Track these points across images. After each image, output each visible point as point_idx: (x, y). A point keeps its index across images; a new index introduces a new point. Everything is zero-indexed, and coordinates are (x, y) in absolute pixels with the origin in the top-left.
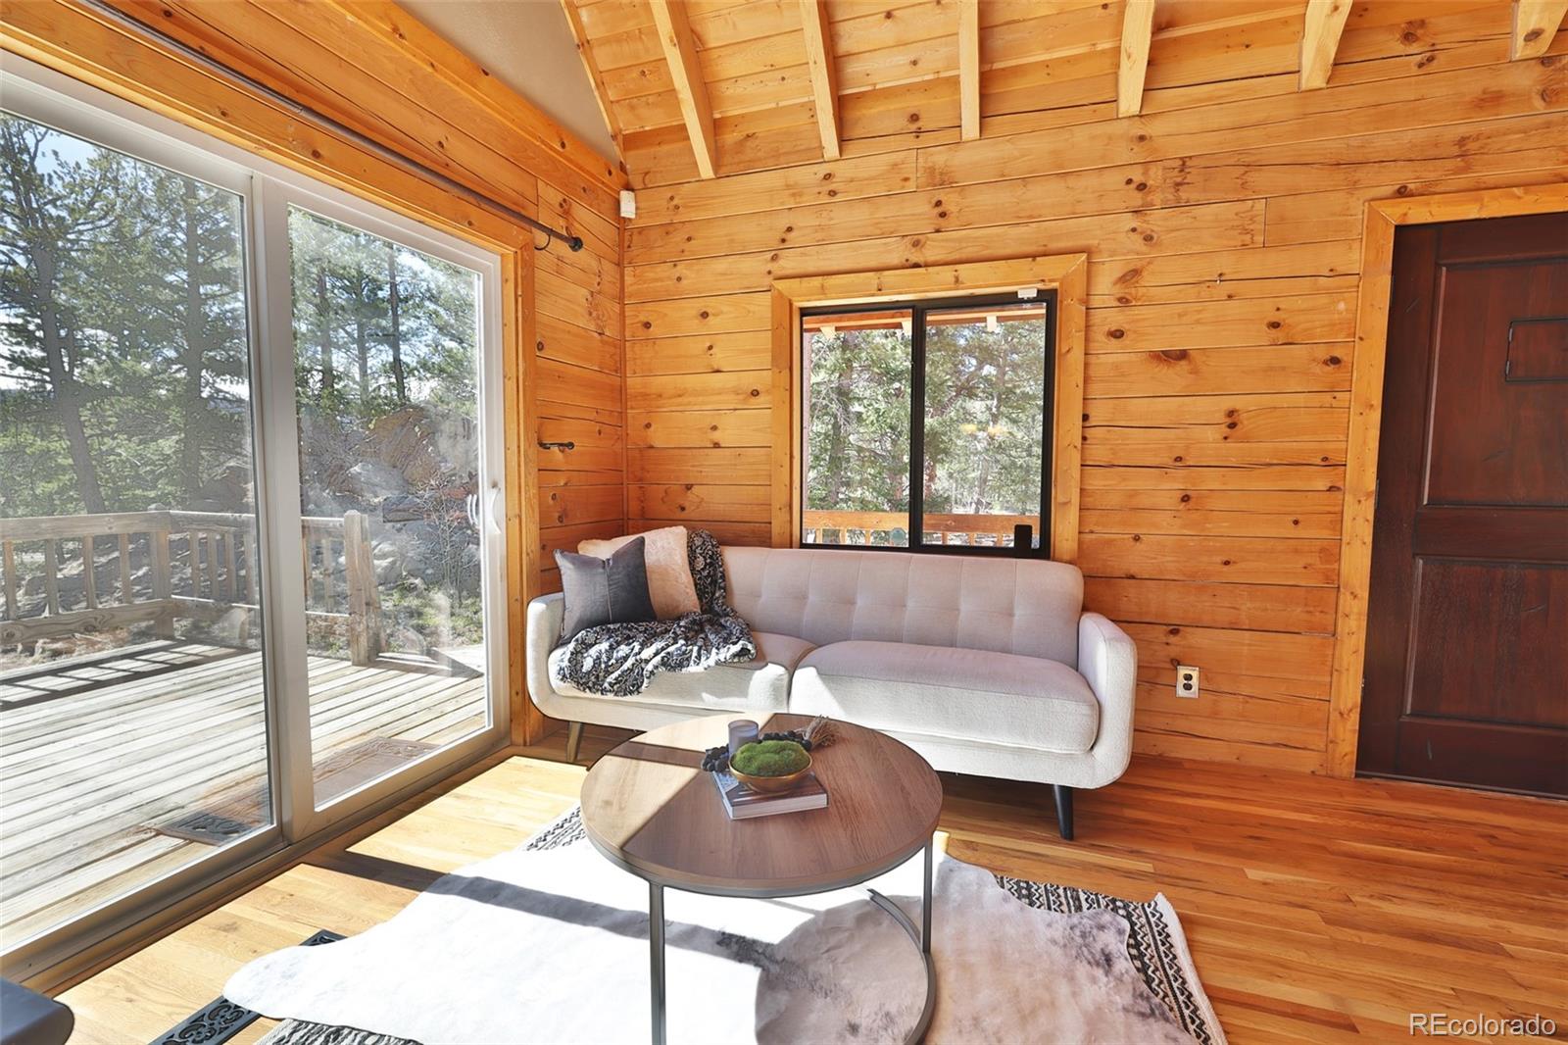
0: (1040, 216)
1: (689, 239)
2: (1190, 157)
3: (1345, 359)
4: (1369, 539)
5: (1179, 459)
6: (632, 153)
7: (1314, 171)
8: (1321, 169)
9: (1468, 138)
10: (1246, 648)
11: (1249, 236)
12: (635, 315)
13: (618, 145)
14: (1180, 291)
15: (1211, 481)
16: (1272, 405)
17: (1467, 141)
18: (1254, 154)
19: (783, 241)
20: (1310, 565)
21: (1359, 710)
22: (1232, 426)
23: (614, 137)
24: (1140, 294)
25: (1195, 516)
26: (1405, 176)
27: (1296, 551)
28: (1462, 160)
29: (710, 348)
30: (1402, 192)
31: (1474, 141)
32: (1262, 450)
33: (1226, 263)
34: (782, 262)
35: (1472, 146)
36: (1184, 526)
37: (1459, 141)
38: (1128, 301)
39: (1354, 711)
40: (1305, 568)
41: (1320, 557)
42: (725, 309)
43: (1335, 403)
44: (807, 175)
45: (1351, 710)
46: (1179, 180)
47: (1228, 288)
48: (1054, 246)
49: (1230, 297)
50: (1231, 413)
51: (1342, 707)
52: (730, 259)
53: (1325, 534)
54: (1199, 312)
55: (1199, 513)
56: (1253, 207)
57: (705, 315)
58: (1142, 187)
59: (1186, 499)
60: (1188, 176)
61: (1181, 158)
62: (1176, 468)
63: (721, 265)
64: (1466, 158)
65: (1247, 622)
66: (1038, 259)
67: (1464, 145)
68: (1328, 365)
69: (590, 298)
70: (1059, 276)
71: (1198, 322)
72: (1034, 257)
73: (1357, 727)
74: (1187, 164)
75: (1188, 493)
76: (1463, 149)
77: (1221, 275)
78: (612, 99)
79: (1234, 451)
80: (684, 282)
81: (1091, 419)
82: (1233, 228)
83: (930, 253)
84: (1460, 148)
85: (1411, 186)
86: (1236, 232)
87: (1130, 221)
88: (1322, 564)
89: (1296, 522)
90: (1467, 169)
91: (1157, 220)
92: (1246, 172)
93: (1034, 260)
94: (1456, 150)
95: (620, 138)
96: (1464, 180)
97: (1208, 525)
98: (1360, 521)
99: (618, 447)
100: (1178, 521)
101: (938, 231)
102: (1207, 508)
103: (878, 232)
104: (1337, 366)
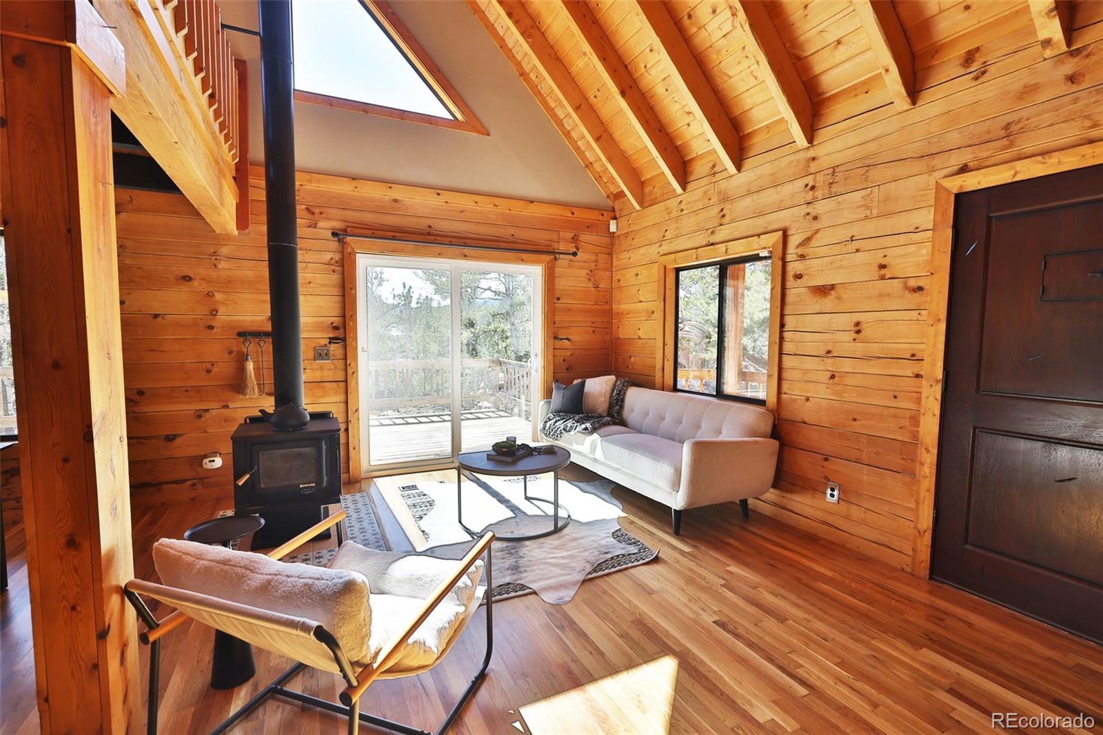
0: (764, 211)
1: (633, 239)
2: (837, 166)
3: (927, 287)
4: (938, 413)
5: (829, 352)
6: (617, 202)
7: (908, 163)
8: (912, 161)
9: (1012, 123)
10: (865, 476)
11: (869, 210)
12: (616, 276)
13: (610, 200)
14: (830, 249)
15: (847, 366)
16: (881, 319)
17: (1012, 125)
18: (872, 159)
19: (664, 236)
20: (905, 427)
21: (931, 532)
22: (858, 332)
23: (608, 197)
24: (810, 252)
25: (838, 388)
26: (966, 157)
27: (895, 416)
28: (1007, 140)
29: (639, 290)
30: (964, 169)
31: (1016, 124)
32: (875, 349)
33: (856, 230)
34: (663, 247)
35: (1014, 128)
36: (832, 394)
37: (1006, 126)
38: (804, 257)
39: (928, 531)
40: (901, 428)
41: (910, 422)
42: (643, 271)
43: (920, 318)
44: (673, 203)
45: (925, 531)
46: (831, 181)
47: (856, 245)
48: (769, 228)
49: (857, 250)
50: (857, 324)
51: (920, 527)
52: (646, 247)
53: (913, 406)
54: (841, 260)
55: (840, 386)
56: (871, 192)
57: (637, 275)
58: (813, 188)
59: (833, 377)
60: (837, 178)
61: (833, 168)
62: (827, 357)
63: (642, 251)
64: (1011, 138)
65: (866, 460)
66: (761, 236)
67: (1008, 129)
68: (916, 292)
69: (590, 273)
70: (770, 245)
71: (841, 267)
72: (759, 235)
73: (930, 544)
74: (836, 170)
75: (834, 373)
76: (1008, 131)
77: (853, 237)
78: (605, 181)
79: (859, 348)
80: (631, 259)
81: (786, 327)
82: (860, 206)
83: (717, 238)
84: (1006, 131)
85: (971, 164)
86: (861, 209)
87: (805, 209)
88: (911, 427)
89: (895, 397)
90: (1011, 145)
91: (820, 207)
92: (868, 170)
93: (759, 237)
94: (1003, 133)
95: (612, 196)
96: (1007, 154)
97: (845, 395)
98: (931, 399)
99: (607, 338)
100: (829, 391)
101: (721, 225)
102: (845, 383)
103: (698, 228)
104: (921, 292)
